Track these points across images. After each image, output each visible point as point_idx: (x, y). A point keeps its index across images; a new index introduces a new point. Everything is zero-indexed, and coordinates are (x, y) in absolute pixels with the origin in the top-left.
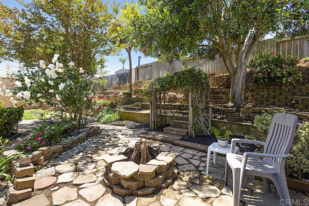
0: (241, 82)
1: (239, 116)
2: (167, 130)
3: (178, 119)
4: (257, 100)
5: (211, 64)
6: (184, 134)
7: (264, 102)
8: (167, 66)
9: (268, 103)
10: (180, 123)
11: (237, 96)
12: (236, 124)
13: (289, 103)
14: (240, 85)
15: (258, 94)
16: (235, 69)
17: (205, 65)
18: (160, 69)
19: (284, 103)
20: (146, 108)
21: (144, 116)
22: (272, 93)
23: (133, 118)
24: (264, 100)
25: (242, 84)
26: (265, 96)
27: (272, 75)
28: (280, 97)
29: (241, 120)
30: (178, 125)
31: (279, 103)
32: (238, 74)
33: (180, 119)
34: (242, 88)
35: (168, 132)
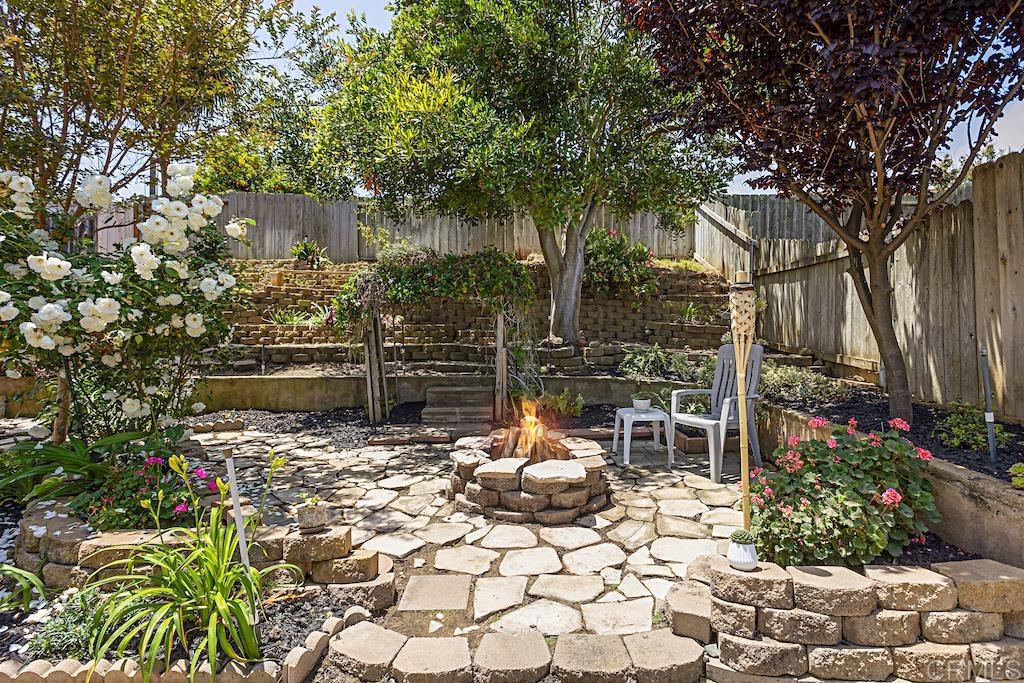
0: (574, 289)
1: (584, 363)
2: (433, 414)
3: (441, 385)
4: (586, 329)
5: (446, 229)
6: (486, 417)
7: (600, 333)
8: (298, 217)
9: (606, 335)
10: (457, 393)
11: (566, 320)
12: (583, 381)
13: (638, 335)
14: (573, 297)
15: (587, 317)
16: (562, 261)
17: (428, 230)
18: (264, 224)
19: (631, 335)
20: (279, 364)
21: (312, 387)
22: (611, 316)
23: (254, 397)
24: (600, 328)
25: (576, 295)
26: (601, 321)
27: (616, 279)
28: (625, 323)
29: (590, 371)
30: (451, 398)
31: (624, 335)
32: (569, 271)
33: (447, 383)
34: (576, 304)
35: (438, 419)
